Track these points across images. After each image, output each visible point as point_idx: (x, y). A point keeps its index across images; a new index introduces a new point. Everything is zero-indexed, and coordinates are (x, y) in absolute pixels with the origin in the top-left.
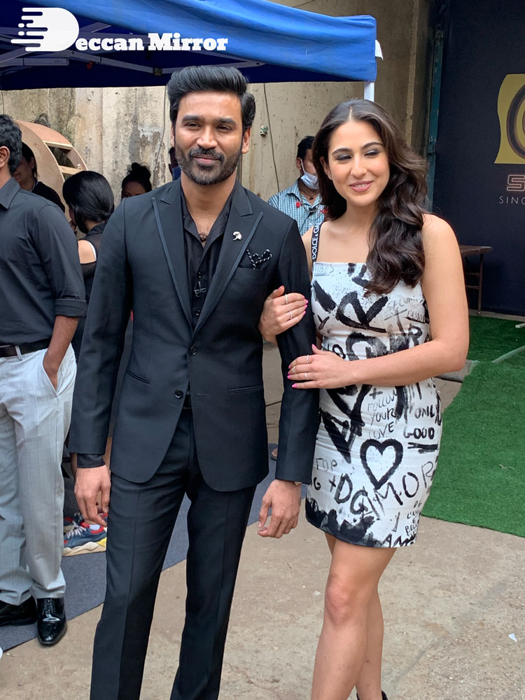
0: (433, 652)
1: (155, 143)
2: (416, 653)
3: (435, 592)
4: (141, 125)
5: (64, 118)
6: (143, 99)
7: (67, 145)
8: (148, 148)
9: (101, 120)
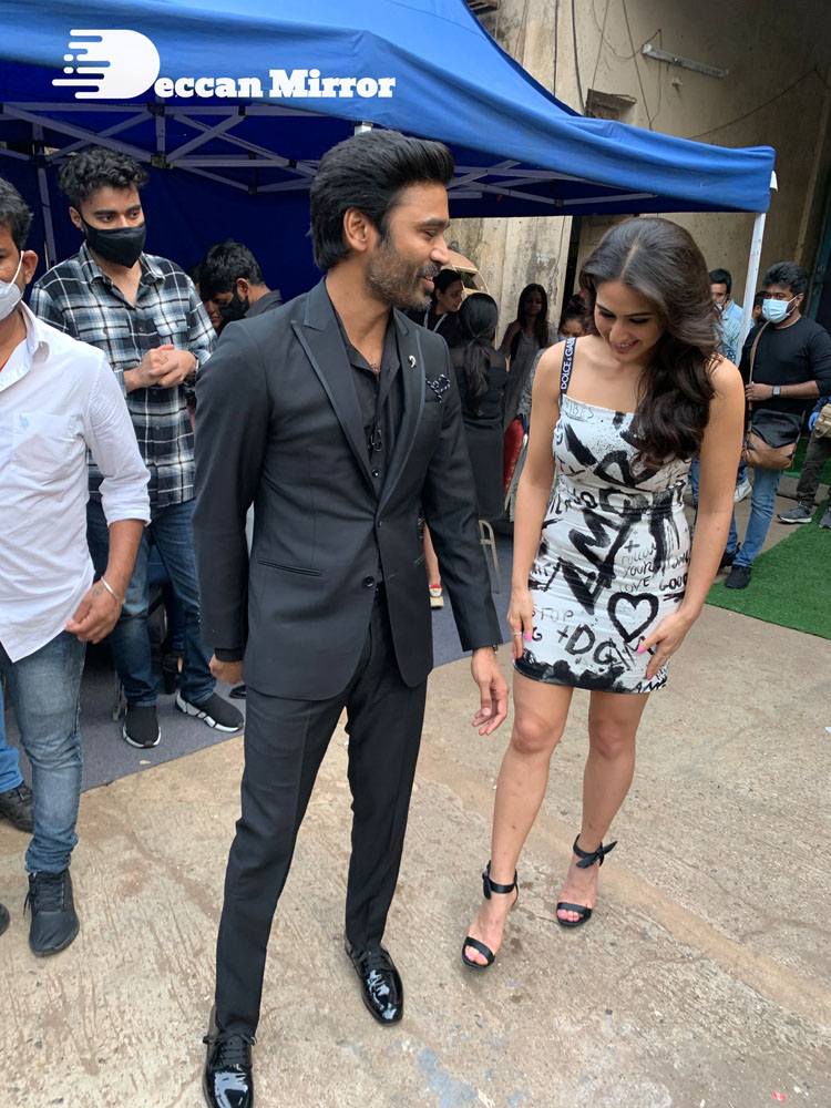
0: (752, 731)
1: (550, 269)
2: (737, 729)
3: (761, 683)
4: (540, 252)
5: (473, 244)
6: (543, 228)
7: (472, 269)
8: (544, 273)
9: (504, 247)
